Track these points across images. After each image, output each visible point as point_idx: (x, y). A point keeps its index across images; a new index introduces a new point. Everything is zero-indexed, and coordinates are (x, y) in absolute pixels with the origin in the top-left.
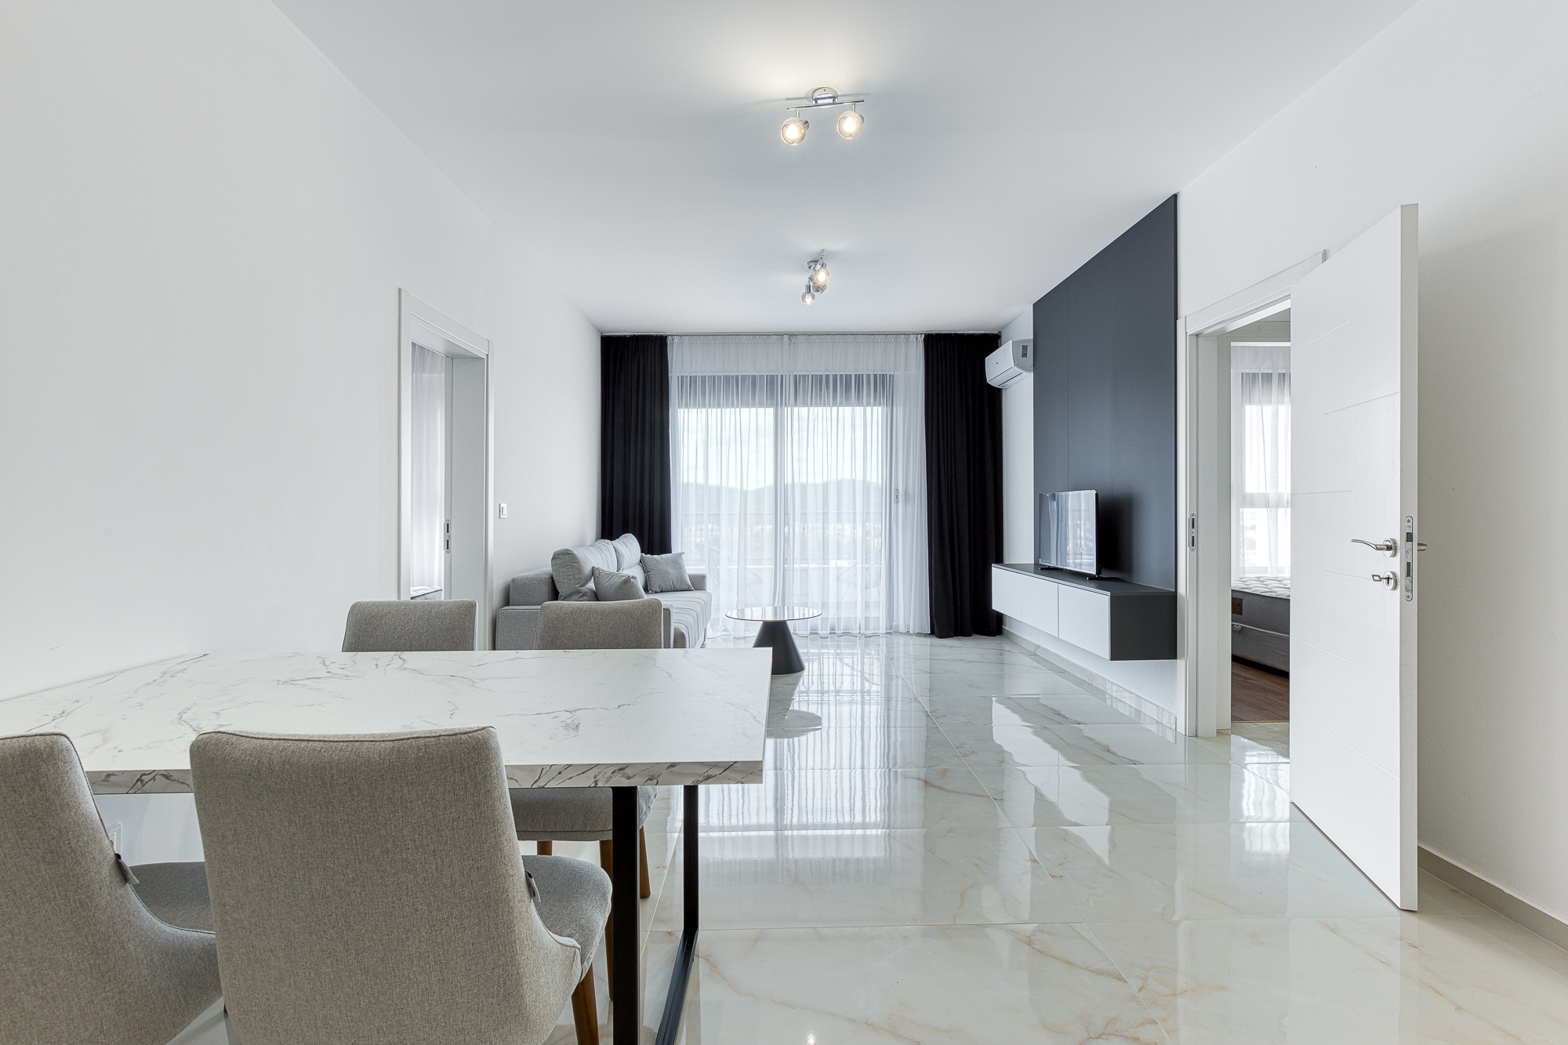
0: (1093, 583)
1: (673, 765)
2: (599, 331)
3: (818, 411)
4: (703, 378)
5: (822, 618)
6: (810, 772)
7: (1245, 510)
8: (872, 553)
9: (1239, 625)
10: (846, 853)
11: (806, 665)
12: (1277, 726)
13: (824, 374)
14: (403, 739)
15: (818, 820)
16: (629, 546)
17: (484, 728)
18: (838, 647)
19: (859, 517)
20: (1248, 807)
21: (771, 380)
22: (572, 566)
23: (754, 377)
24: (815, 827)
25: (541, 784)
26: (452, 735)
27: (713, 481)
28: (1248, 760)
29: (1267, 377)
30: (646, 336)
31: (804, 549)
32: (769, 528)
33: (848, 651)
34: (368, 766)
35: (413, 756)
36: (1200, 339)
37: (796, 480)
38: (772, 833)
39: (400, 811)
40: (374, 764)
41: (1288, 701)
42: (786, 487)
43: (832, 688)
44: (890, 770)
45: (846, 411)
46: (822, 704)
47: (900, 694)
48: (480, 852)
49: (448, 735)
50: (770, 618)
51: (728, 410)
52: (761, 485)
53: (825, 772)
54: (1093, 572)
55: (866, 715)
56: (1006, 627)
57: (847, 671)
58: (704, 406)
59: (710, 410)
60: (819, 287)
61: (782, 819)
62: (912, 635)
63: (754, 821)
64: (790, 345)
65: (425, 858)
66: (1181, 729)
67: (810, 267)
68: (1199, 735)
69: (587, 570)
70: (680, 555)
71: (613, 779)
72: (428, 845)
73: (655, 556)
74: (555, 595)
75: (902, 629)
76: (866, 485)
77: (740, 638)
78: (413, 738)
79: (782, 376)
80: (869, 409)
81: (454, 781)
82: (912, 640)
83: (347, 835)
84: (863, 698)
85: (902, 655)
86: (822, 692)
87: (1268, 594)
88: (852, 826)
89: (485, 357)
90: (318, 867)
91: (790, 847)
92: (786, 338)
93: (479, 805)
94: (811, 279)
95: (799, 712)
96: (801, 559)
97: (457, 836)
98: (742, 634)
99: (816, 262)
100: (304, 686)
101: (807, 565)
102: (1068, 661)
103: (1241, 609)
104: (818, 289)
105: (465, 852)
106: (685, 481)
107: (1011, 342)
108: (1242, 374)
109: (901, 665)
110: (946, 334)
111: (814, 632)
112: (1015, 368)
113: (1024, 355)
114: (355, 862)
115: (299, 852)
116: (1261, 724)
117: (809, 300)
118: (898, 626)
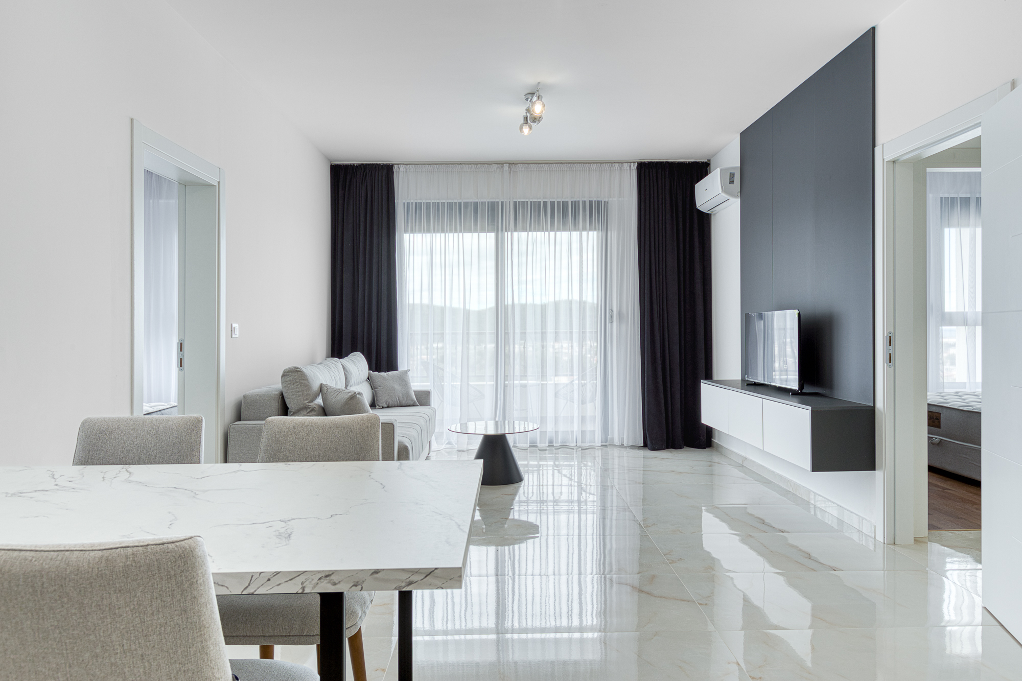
0: (796, 398)
1: (376, 572)
2: (329, 160)
3: (539, 235)
4: (428, 205)
5: (541, 432)
6: (530, 578)
7: (944, 328)
8: (588, 371)
9: (937, 438)
10: (564, 656)
11: (525, 477)
12: (970, 534)
13: (542, 200)
14: (111, 549)
15: (537, 624)
16: (357, 363)
17: (191, 538)
18: (556, 459)
19: (575, 336)
20: (949, 612)
21: (493, 207)
22: (300, 383)
23: (476, 204)
24: (534, 630)
25: (250, 590)
26: (159, 544)
27: (438, 302)
28: (948, 566)
29: (965, 202)
30: (373, 164)
31: (525, 368)
32: (491, 347)
33: (566, 463)
34: (77, 574)
35: (121, 564)
36: (897, 165)
37: (516, 302)
38: (493, 636)
39: (108, 617)
40: (83, 572)
41: (980, 509)
42: (506, 308)
43: (551, 498)
44: (605, 577)
45: (563, 236)
46: (540, 513)
47: (615, 504)
48: (186, 656)
49: (156, 545)
50: (491, 431)
51: (451, 235)
52: (483, 307)
53: (544, 577)
54: (795, 386)
55: (583, 523)
56: (715, 440)
57: (565, 481)
58: (428, 231)
59: (434, 235)
60: (535, 118)
61: (503, 624)
62: (626, 447)
63: (476, 625)
64: (510, 173)
65: (133, 662)
66: (880, 537)
67: (527, 99)
68: (897, 542)
69: (315, 386)
70: (406, 372)
71: (319, 585)
72: (136, 650)
73: (383, 374)
74: (285, 411)
75: (617, 441)
76: (582, 304)
77: (463, 451)
78: (121, 547)
79: (502, 203)
80: (584, 233)
81: (161, 588)
82: (627, 453)
83: (57, 640)
84: (579, 507)
85: (617, 466)
86: (542, 502)
87: (965, 408)
88: (569, 630)
89: (216, 184)
90: (29, 671)
91: (510, 648)
92: (506, 167)
93: (185, 611)
94: (528, 110)
95: (518, 521)
96: (521, 376)
97: (164, 641)
98: (465, 447)
99: (532, 94)
100: (31, 498)
101: (526, 382)
102: (773, 472)
103: (939, 422)
104: (536, 120)
105: (172, 656)
106: (411, 302)
107: (718, 169)
108: (941, 198)
109: (616, 476)
110: (657, 163)
111: (533, 445)
112: (723, 194)
113: (732, 182)
114: (65, 666)
115: (12, 657)
116: (957, 532)
117: (526, 130)
118: (612, 439)
